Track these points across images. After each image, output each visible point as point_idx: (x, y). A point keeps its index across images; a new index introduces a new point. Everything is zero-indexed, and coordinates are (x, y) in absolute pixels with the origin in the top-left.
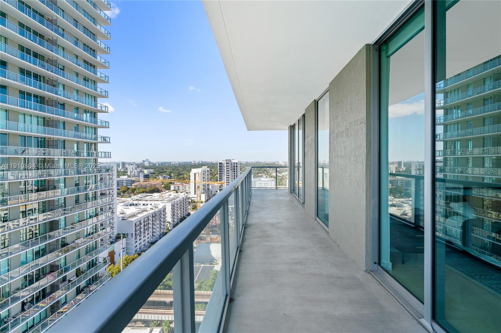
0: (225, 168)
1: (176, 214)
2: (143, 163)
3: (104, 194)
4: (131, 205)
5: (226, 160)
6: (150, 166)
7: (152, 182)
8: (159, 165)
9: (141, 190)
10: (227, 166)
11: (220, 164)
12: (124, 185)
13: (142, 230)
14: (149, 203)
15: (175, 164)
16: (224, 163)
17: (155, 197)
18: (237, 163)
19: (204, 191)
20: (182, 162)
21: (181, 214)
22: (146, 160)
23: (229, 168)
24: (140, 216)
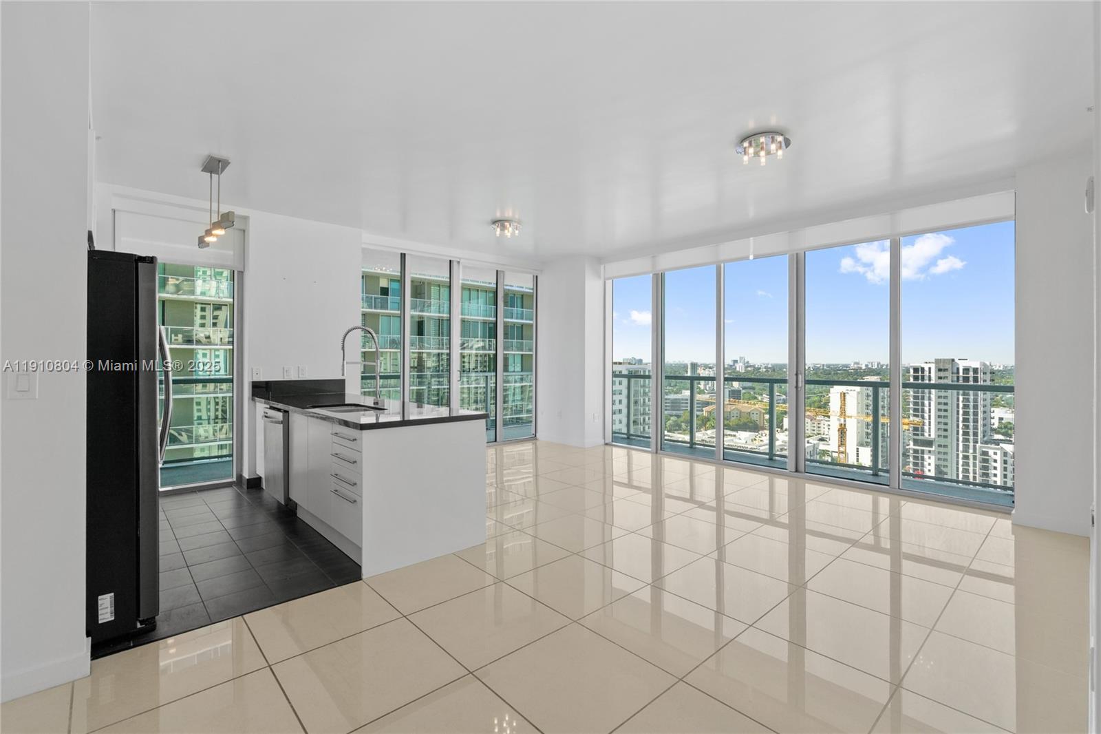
5: (938, 361)
6: (747, 373)
7: (745, 407)
8: (767, 371)
10: (940, 378)
11: (916, 370)
16: (930, 368)
17: (740, 439)
18: (975, 371)
19: (869, 440)
20: (824, 365)
22: (741, 358)
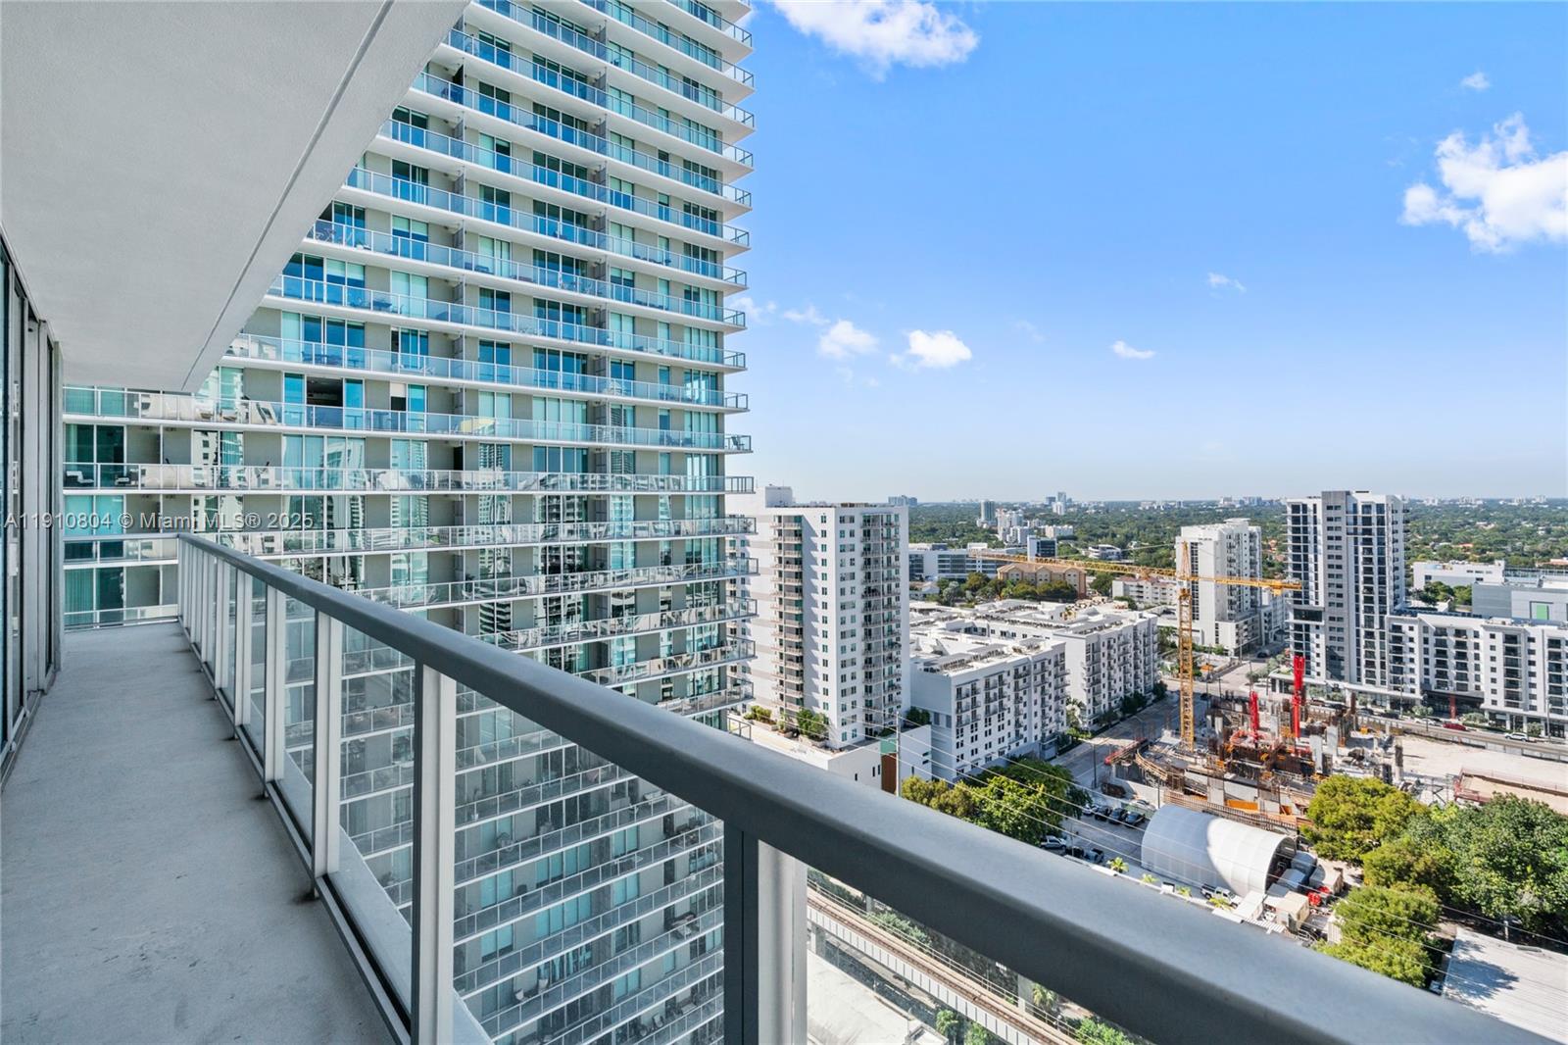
0: (1320, 527)
1: (1104, 681)
2: (1050, 505)
3: (874, 591)
4: (968, 631)
5: (1326, 495)
6: (1068, 514)
7: (1060, 566)
8: (1098, 512)
9: (1020, 588)
10: (1330, 519)
11: (1295, 508)
12: (978, 569)
13: (981, 711)
14: (1019, 629)
15: (1151, 508)
16: (1315, 505)
17: (1043, 613)
18: (1380, 508)
19: (1233, 612)
20: (1176, 503)
21: (1125, 682)
23: (1338, 528)
24: (977, 665)
